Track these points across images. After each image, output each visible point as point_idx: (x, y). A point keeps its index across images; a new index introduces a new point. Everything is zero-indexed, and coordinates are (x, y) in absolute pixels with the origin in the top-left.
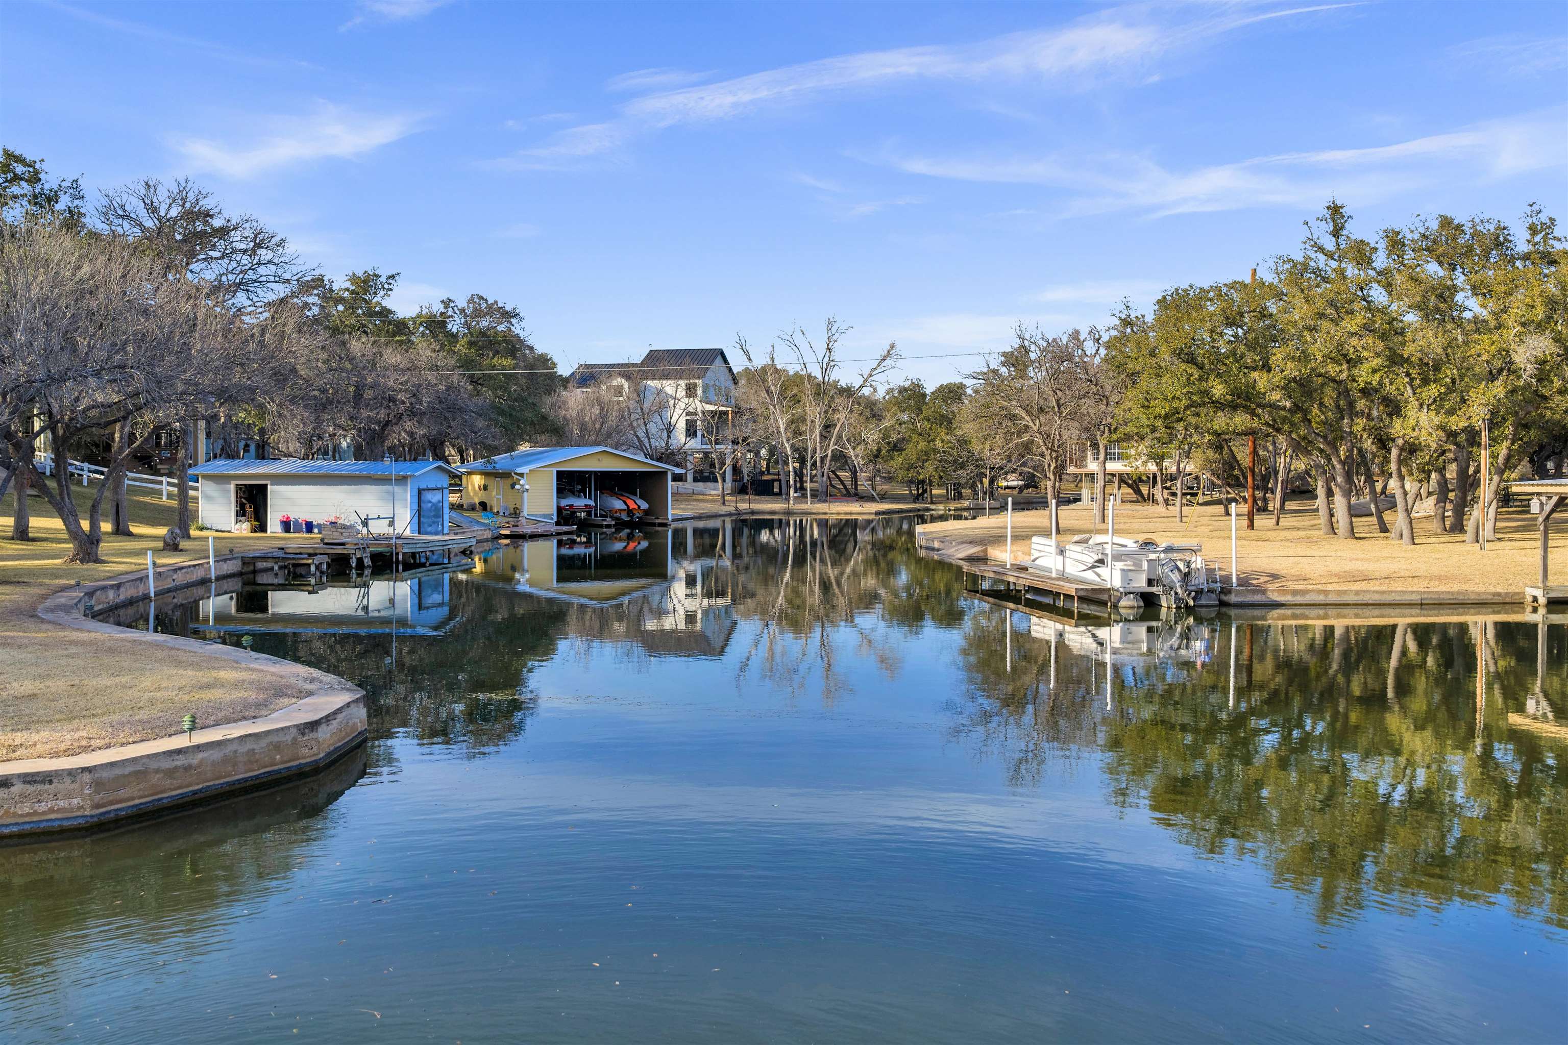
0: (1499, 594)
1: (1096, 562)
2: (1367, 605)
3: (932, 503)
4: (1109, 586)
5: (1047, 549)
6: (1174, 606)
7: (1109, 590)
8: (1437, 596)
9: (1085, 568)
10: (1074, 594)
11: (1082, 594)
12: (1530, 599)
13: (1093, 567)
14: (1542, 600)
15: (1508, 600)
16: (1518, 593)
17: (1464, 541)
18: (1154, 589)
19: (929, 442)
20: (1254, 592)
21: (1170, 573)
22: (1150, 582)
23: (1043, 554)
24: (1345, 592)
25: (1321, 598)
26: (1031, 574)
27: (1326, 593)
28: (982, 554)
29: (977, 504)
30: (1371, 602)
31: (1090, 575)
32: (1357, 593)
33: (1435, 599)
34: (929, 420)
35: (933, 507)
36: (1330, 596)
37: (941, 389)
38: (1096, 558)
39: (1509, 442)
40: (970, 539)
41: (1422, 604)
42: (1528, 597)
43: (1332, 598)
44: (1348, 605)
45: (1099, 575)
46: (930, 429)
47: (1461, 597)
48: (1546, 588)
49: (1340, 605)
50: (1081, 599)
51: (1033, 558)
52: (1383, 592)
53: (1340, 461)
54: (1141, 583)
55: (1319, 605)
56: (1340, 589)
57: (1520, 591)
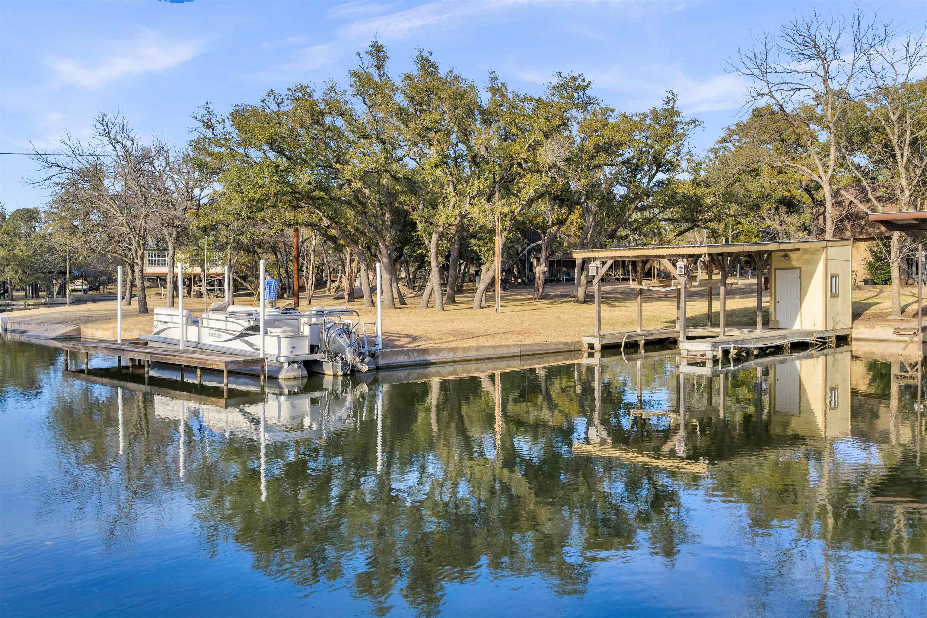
0: (567, 344)
1: (247, 329)
2: (484, 359)
3: (12, 300)
4: (261, 356)
5: (175, 319)
6: (341, 373)
7: (263, 360)
8: (530, 348)
9: (231, 337)
10: (223, 368)
11: (232, 367)
12: (586, 346)
13: (242, 335)
14: (598, 347)
15: (572, 348)
16: (577, 342)
17: (472, 308)
18: (317, 357)
19: (9, 251)
20: (399, 353)
21: (338, 338)
22: (313, 349)
23: (170, 325)
24: (468, 349)
25: (450, 356)
26: (152, 348)
27: (454, 350)
28: (74, 334)
29: (52, 301)
30: (487, 356)
31: (239, 345)
32: (477, 349)
33: (529, 351)
34: (8, 234)
35: (14, 303)
36: (457, 354)
37: (17, 212)
38: (247, 325)
39: (507, 232)
40: (60, 320)
41: (521, 356)
42: (584, 345)
43: (459, 355)
44: (471, 360)
45: (251, 345)
46: (10, 241)
47: (545, 348)
48: (601, 337)
49: (465, 361)
50: (231, 373)
51: (155, 331)
52: (495, 347)
53: (386, 247)
54: (304, 352)
55: (450, 362)
56: (465, 345)
57: (579, 340)
